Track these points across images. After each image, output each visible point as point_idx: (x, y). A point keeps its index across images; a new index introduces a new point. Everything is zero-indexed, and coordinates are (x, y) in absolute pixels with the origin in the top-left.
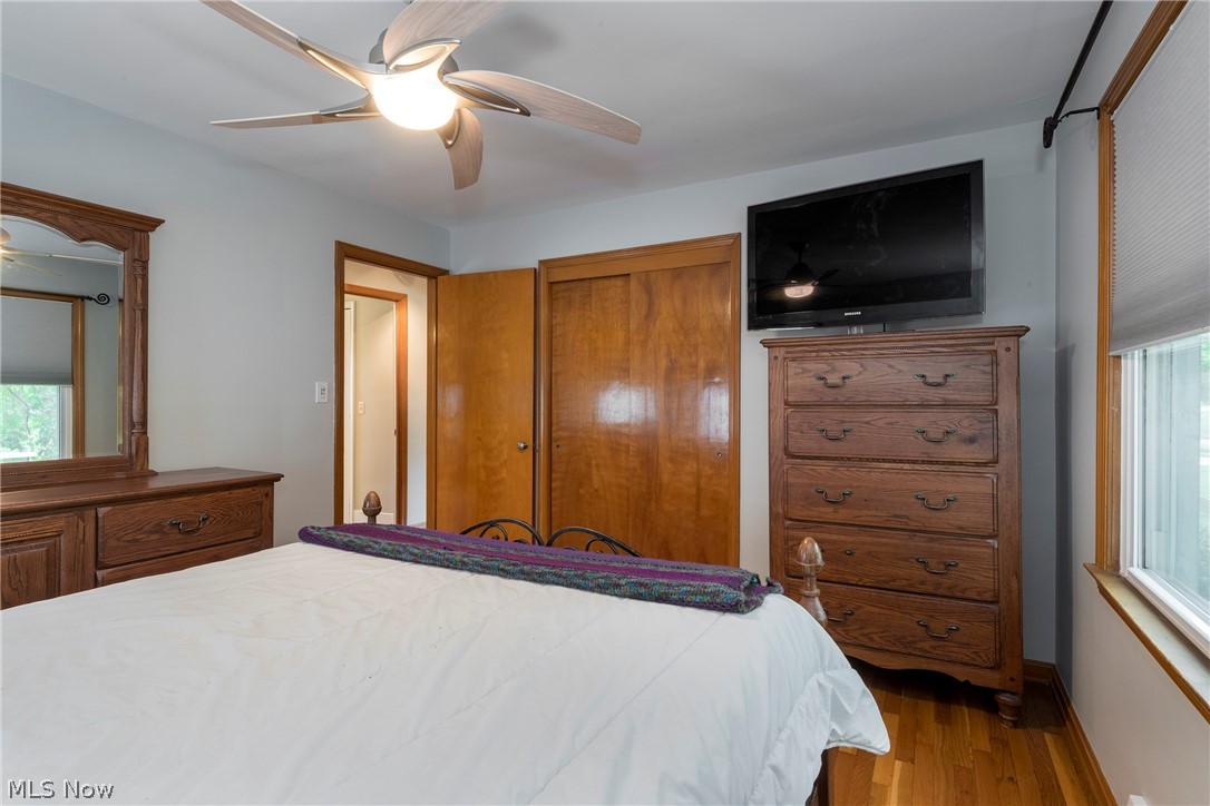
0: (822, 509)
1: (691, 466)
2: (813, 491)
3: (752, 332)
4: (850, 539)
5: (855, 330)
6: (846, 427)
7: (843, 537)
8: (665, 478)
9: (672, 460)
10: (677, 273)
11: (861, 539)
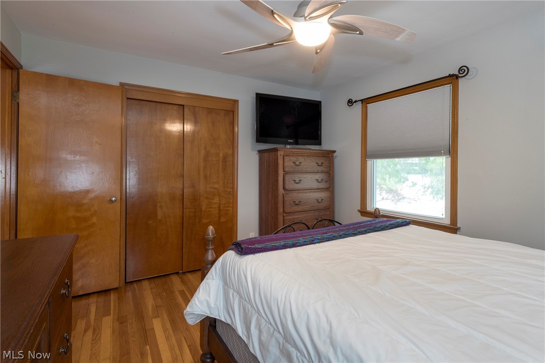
0: (295, 208)
1: (216, 200)
2: (292, 202)
3: (258, 143)
4: (302, 216)
5: (288, 146)
6: (300, 179)
7: (300, 216)
8: (204, 208)
9: (207, 198)
10: (210, 111)
11: (305, 215)
